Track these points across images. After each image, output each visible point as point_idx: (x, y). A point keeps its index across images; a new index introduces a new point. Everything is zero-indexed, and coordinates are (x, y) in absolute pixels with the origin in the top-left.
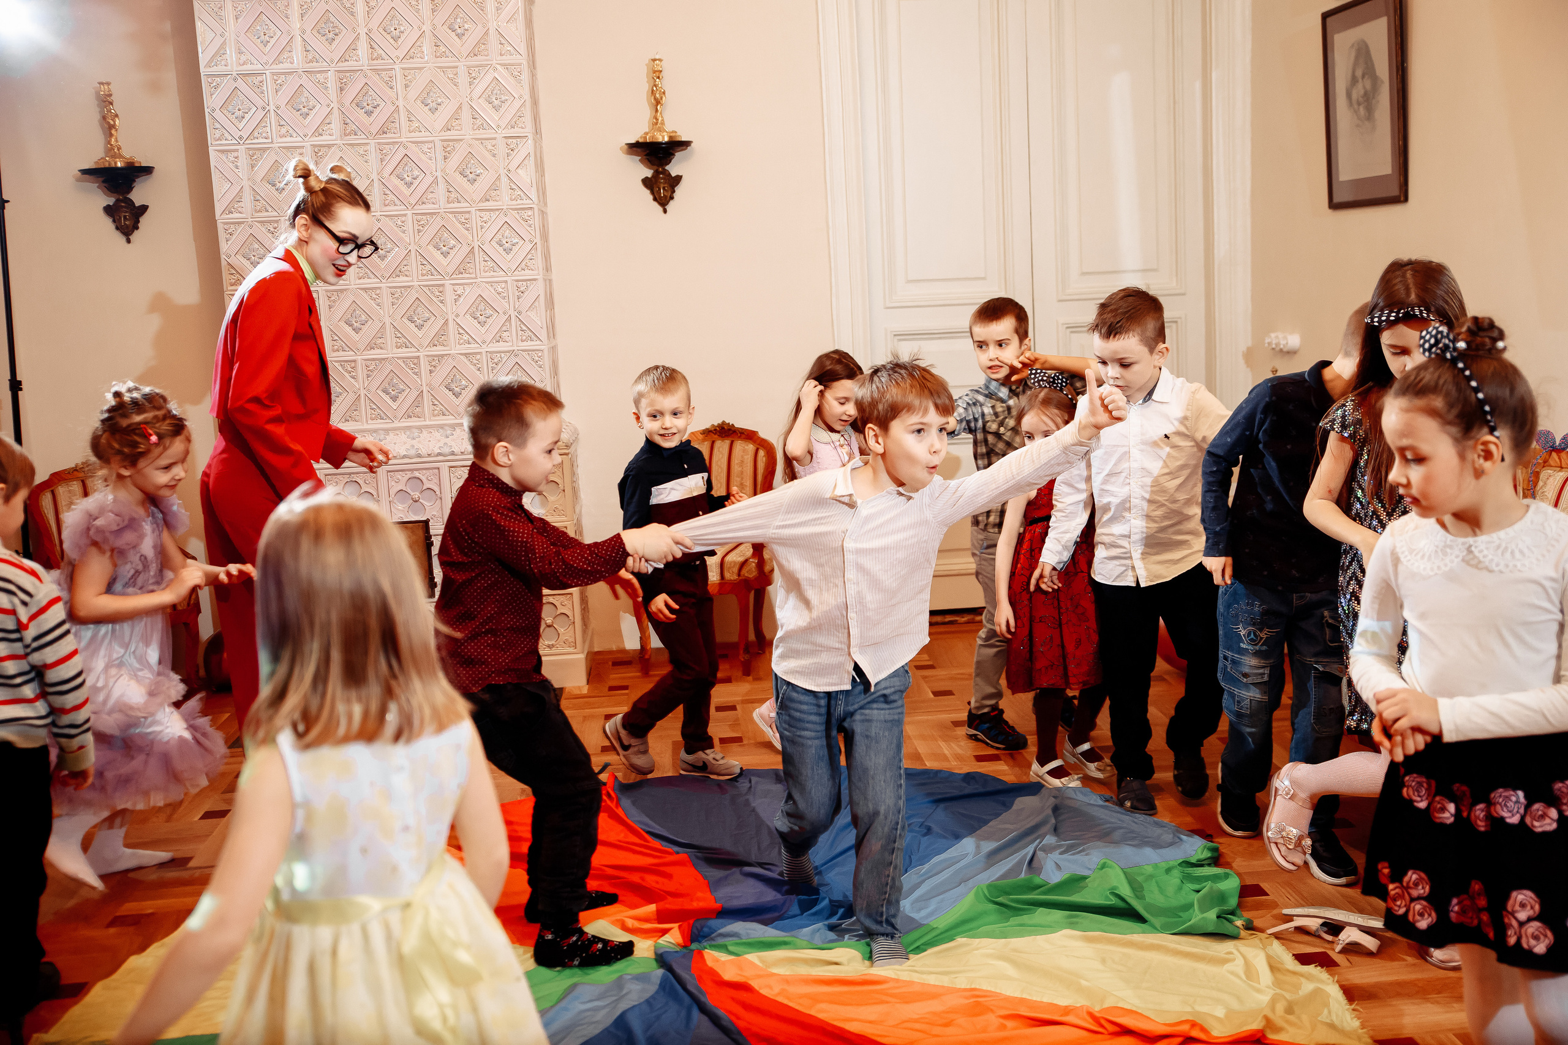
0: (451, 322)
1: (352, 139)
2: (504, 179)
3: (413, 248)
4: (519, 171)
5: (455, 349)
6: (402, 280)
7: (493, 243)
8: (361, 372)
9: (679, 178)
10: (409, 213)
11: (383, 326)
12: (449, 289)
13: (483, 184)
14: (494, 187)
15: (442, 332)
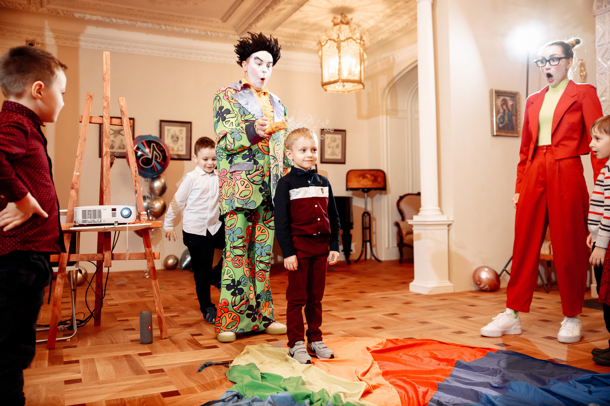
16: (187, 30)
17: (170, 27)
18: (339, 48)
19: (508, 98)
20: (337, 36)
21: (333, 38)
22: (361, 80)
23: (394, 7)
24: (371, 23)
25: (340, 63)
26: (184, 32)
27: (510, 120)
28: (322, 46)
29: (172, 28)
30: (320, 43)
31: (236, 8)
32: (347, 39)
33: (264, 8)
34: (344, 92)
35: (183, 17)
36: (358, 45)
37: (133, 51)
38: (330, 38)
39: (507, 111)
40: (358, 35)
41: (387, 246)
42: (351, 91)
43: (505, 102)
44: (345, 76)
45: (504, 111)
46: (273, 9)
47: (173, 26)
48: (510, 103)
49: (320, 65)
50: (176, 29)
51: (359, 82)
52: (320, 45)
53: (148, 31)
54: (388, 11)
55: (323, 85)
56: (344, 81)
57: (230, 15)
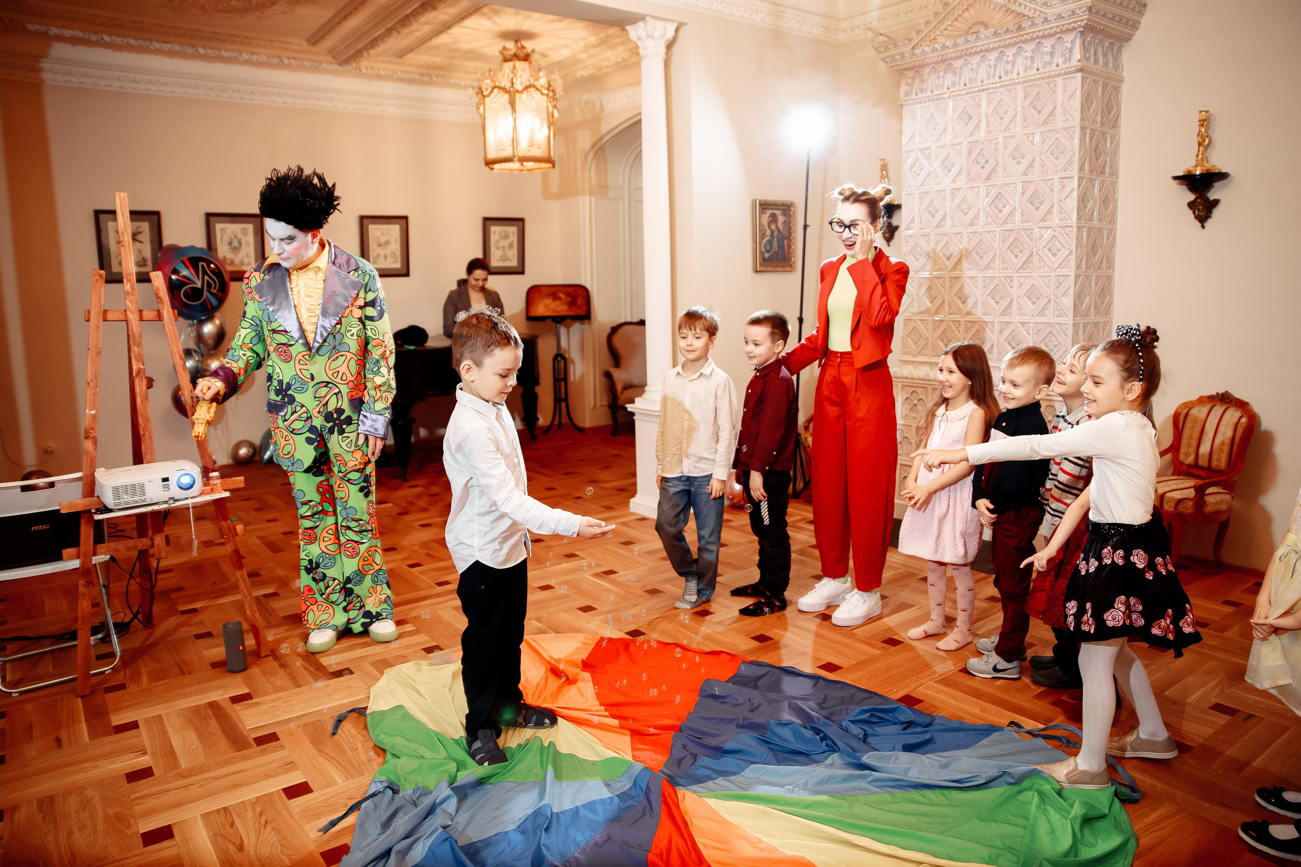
0: (1015, 301)
1: (973, 184)
2: (1056, 207)
3: (998, 252)
4: (1067, 201)
5: (1016, 318)
6: (990, 273)
7: (1046, 250)
8: (962, 329)
9: (1216, 202)
10: (998, 230)
11: (976, 302)
12: (1016, 280)
13: (1043, 209)
14: (1050, 212)
15: (1009, 307)
16: (245, 56)
17: (213, 51)
18: (512, 103)
19: (778, 212)
20: (510, 85)
21: (502, 85)
22: (550, 157)
23: (603, 35)
24: (565, 53)
25: (515, 128)
26: (240, 58)
27: (781, 246)
28: (484, 97)
29: (217, 52)
30: (480, 91)
31: (334, 27)
32: (527, 88)
33: (382, 30)
34: (522, 170)
35: (238, 36)
36: (545, 98)
37: (147, 90)
38: (497, 84)
39: (776, 233)
40: (543, 81)
41: (592, 405)
42: (533, 170)
43: (773, 218)
44: (523, 149)
45: (772, 232)
46: (399, 33)
47: (218, 49)
48: (781, 219)
49: (481, 129)
50: (224, 53)
51: (549, 160)
52: (480, 95)
53: (172, 54)
54: (593, 39)
55: (490, 163)
56: (522, 160)
57: (323, 37)
